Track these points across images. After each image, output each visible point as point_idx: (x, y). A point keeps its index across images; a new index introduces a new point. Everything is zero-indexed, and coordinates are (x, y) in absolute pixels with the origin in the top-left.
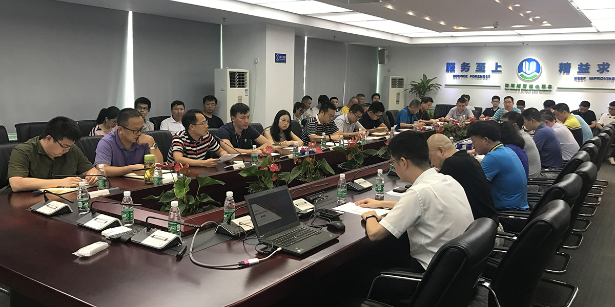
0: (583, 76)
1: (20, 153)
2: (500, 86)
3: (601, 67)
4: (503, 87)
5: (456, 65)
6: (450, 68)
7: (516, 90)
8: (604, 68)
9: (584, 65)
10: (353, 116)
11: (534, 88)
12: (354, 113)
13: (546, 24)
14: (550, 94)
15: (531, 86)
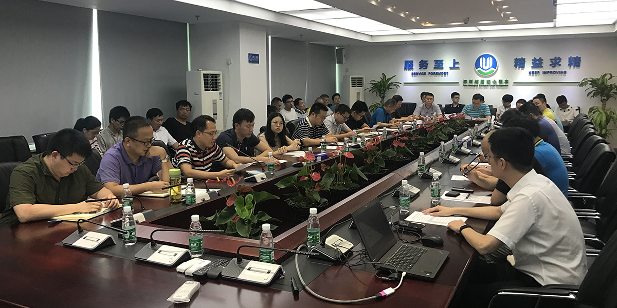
0: (537, 70)
1: (24, 175)
2: (458, 83)
3: (554, 61)
4: (461, 83)
5: (414, 63)
6: (409, 65)
7: (475, 86)
8: (556, 62)
9: (537, 60)
10: (340, 117)
11: (492, 84)
12: (341, 114)
13: (512, 19)
14: (507, 88)
15: (489, 82)
